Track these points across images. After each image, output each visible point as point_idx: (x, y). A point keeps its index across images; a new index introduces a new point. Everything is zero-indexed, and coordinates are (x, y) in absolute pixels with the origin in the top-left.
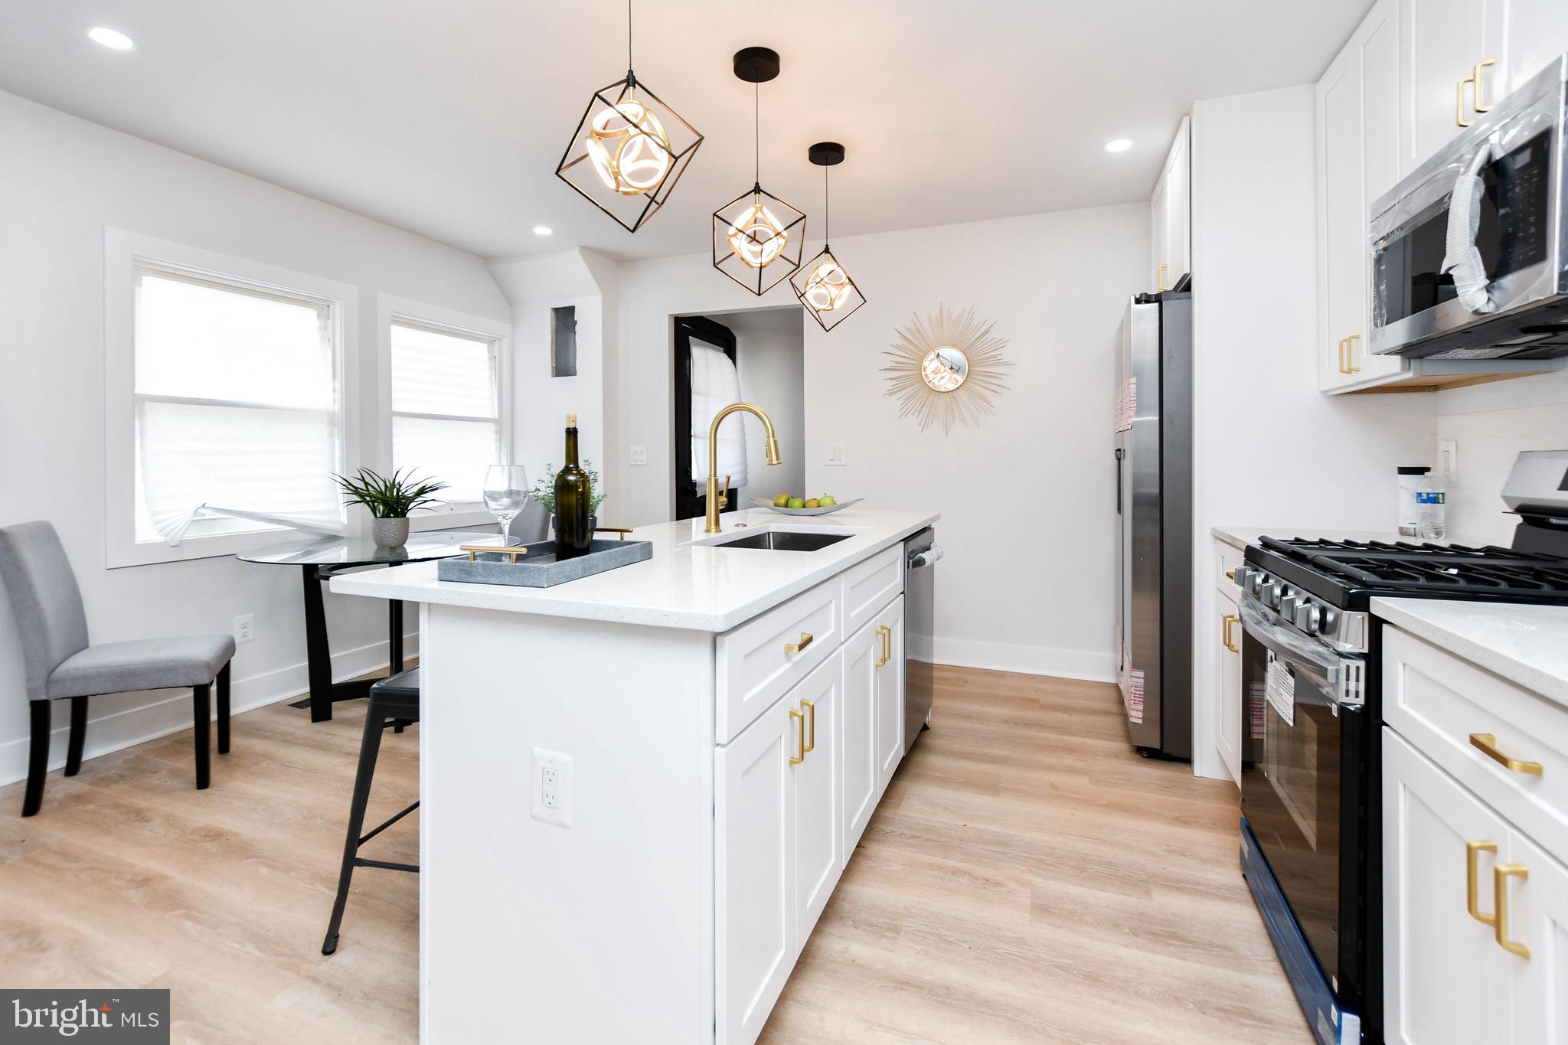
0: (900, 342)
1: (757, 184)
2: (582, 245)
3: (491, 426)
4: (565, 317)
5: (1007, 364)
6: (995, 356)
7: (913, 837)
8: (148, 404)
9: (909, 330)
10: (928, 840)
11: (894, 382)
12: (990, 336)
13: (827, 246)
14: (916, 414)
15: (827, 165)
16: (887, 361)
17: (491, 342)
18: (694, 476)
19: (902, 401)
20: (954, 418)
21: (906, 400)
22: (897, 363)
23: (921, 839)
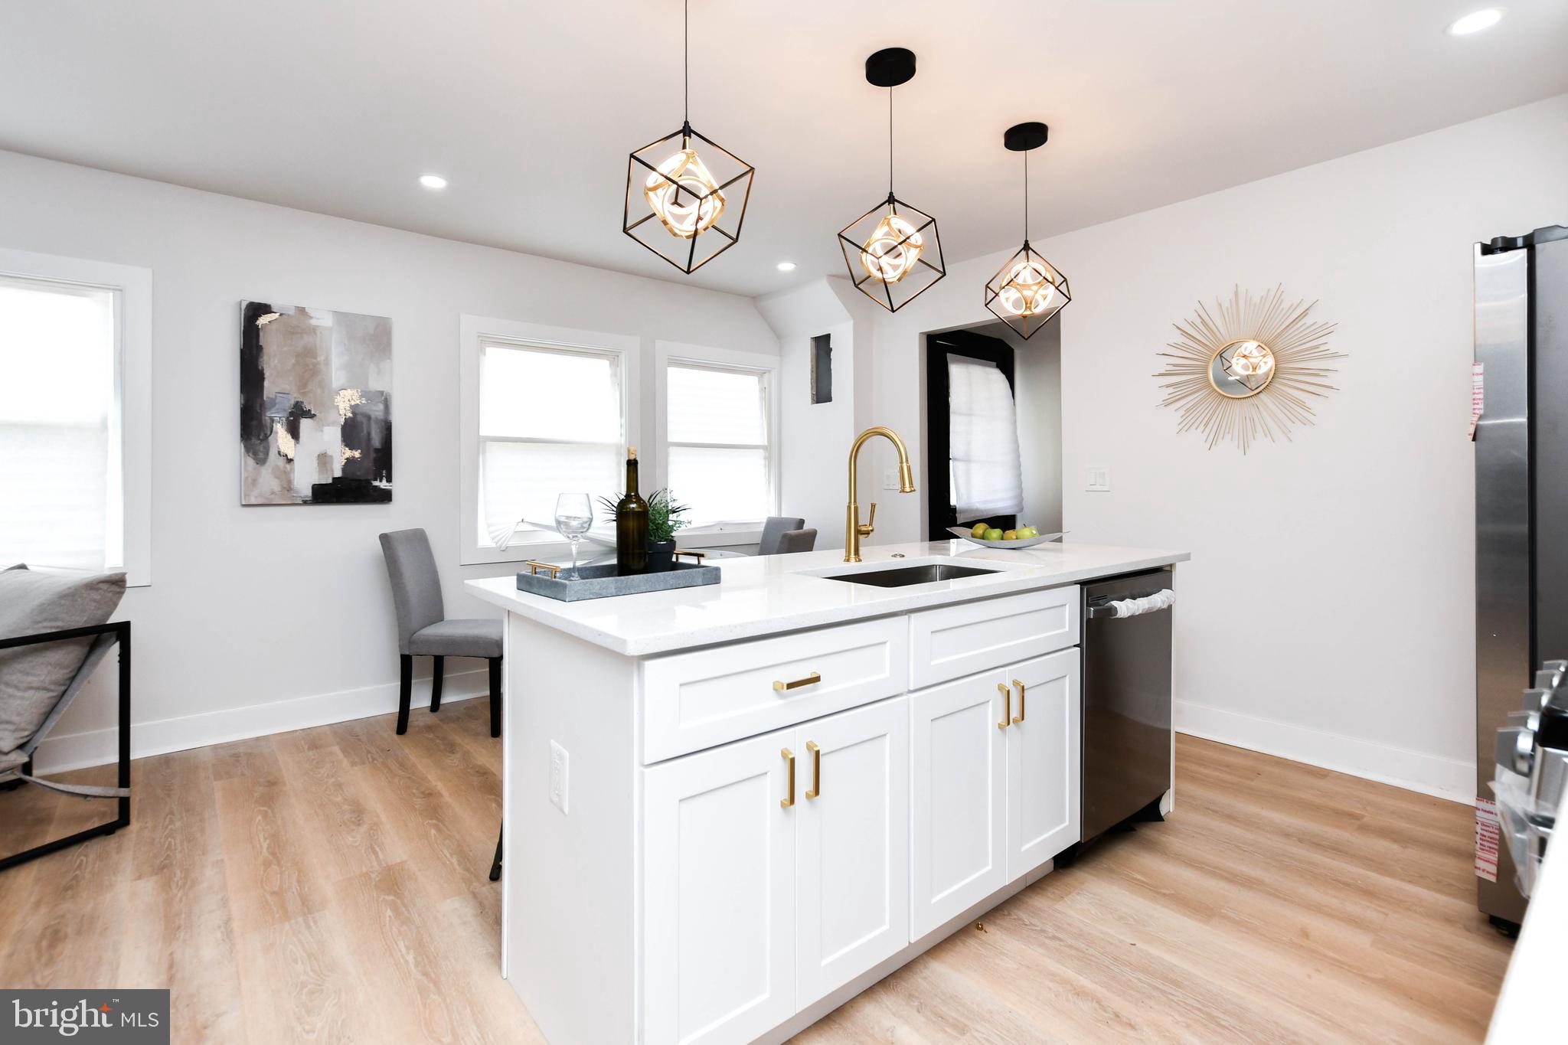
0: (1182, 340)
1: (891, 193)
2: (830, 273)
3: (761, 453)
4: (822, 345)
5: (1335, 356)
6: (1317, 347)
7: (1054, 938)
8: (488, 444)
9: (1192, 324)
10: (1071, 947)
11: (1171, 390)
12: (1308, 320)
13: (1026, 241)
14: (1202, 427)
15: (1026, 150)
16: (1163, 365)
17: (761, 374)
18: (953, 502)
19: (1182, 412)
20: (1255, 431)
21: (1187, 410)
22: (1175, 365)
23: (1062, 943)
